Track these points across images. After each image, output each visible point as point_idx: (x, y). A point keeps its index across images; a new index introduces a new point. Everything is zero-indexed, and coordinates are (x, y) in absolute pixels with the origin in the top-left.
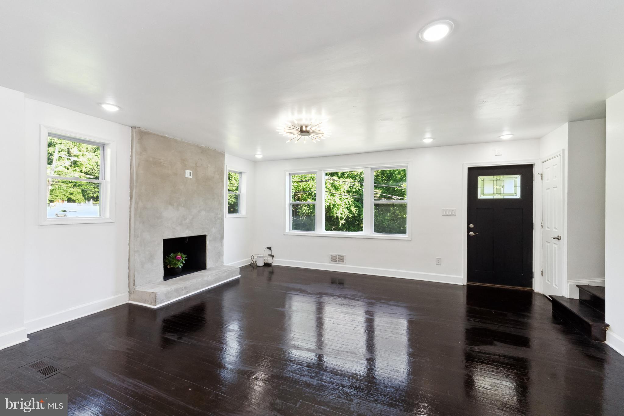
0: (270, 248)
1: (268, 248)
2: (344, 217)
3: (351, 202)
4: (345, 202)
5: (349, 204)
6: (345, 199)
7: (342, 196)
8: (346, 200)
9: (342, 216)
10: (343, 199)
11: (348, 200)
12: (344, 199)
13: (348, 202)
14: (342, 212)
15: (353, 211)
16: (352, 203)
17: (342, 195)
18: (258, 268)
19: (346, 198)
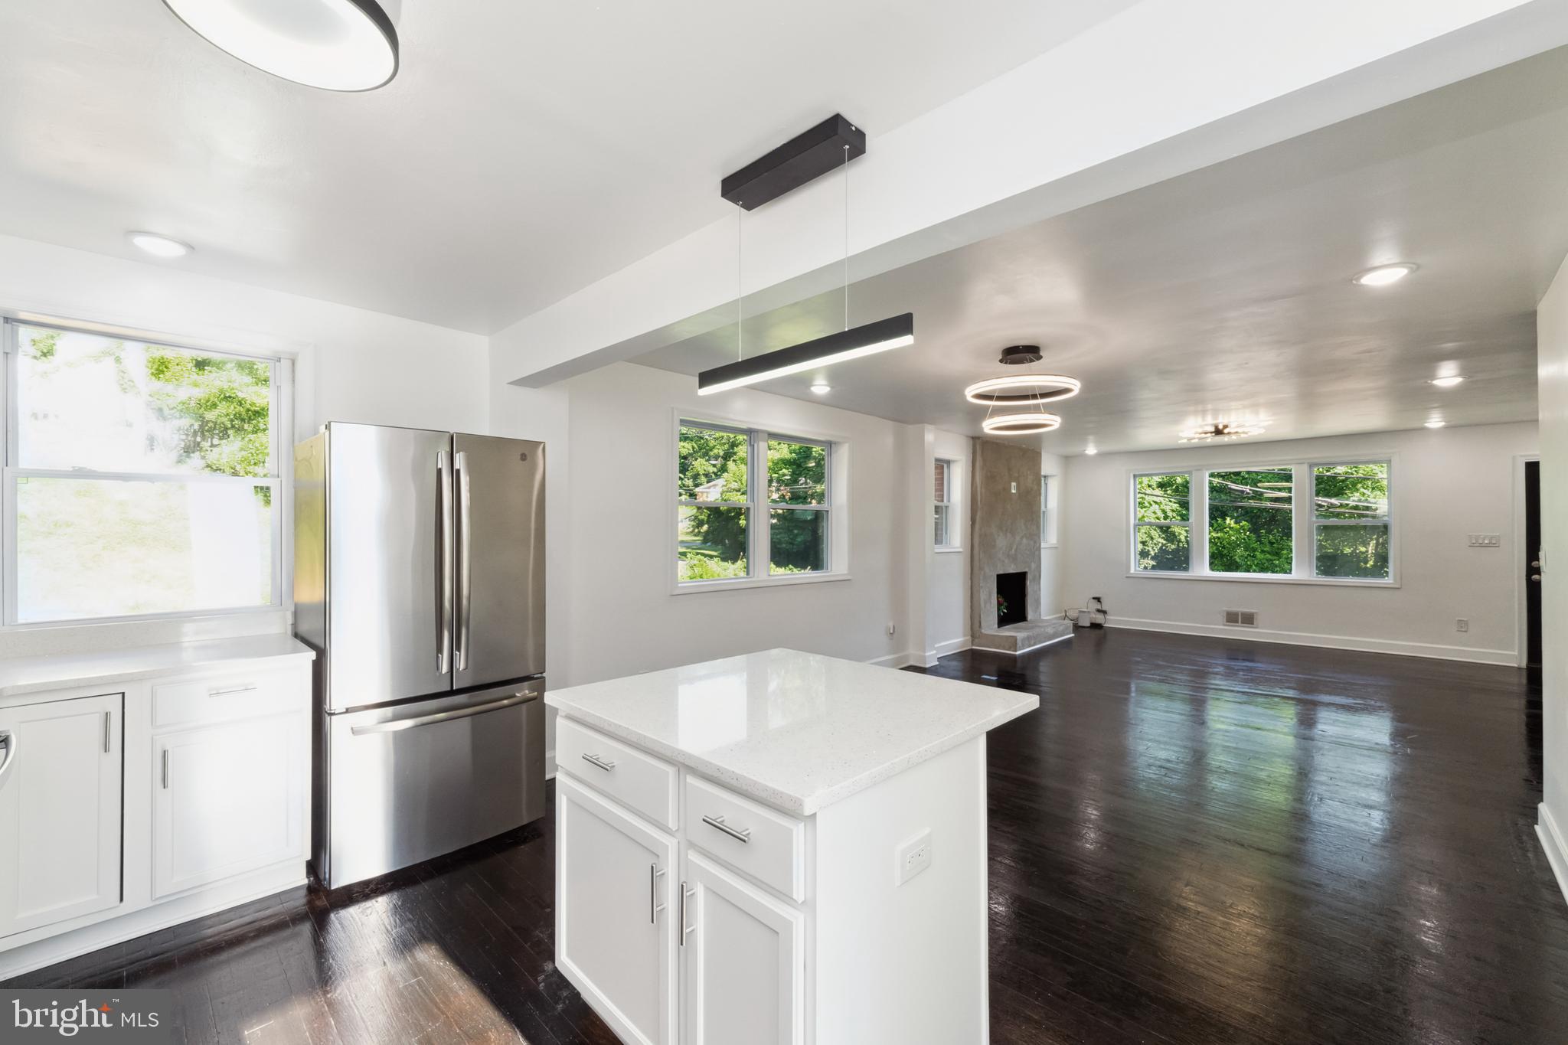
0: (1098, 599)
1: (1094, 598)
2: (1150, 549)
3: (1173, 511)
4: (1155, 513)
5: (1166, 517)
6: (1152, 503)
7: (1146, 497)
8: (1155, 507)
9: (1146, 548)
10: (1147, 504)
11: (1162, 507)
12: (1151, 505)
13: (1164, 511)
14: (1145, 538)
15: (1177, 534)
16: (1175, 514)
17: (1146, 494)
18: (1080, 629)
19: (1155, 502)
